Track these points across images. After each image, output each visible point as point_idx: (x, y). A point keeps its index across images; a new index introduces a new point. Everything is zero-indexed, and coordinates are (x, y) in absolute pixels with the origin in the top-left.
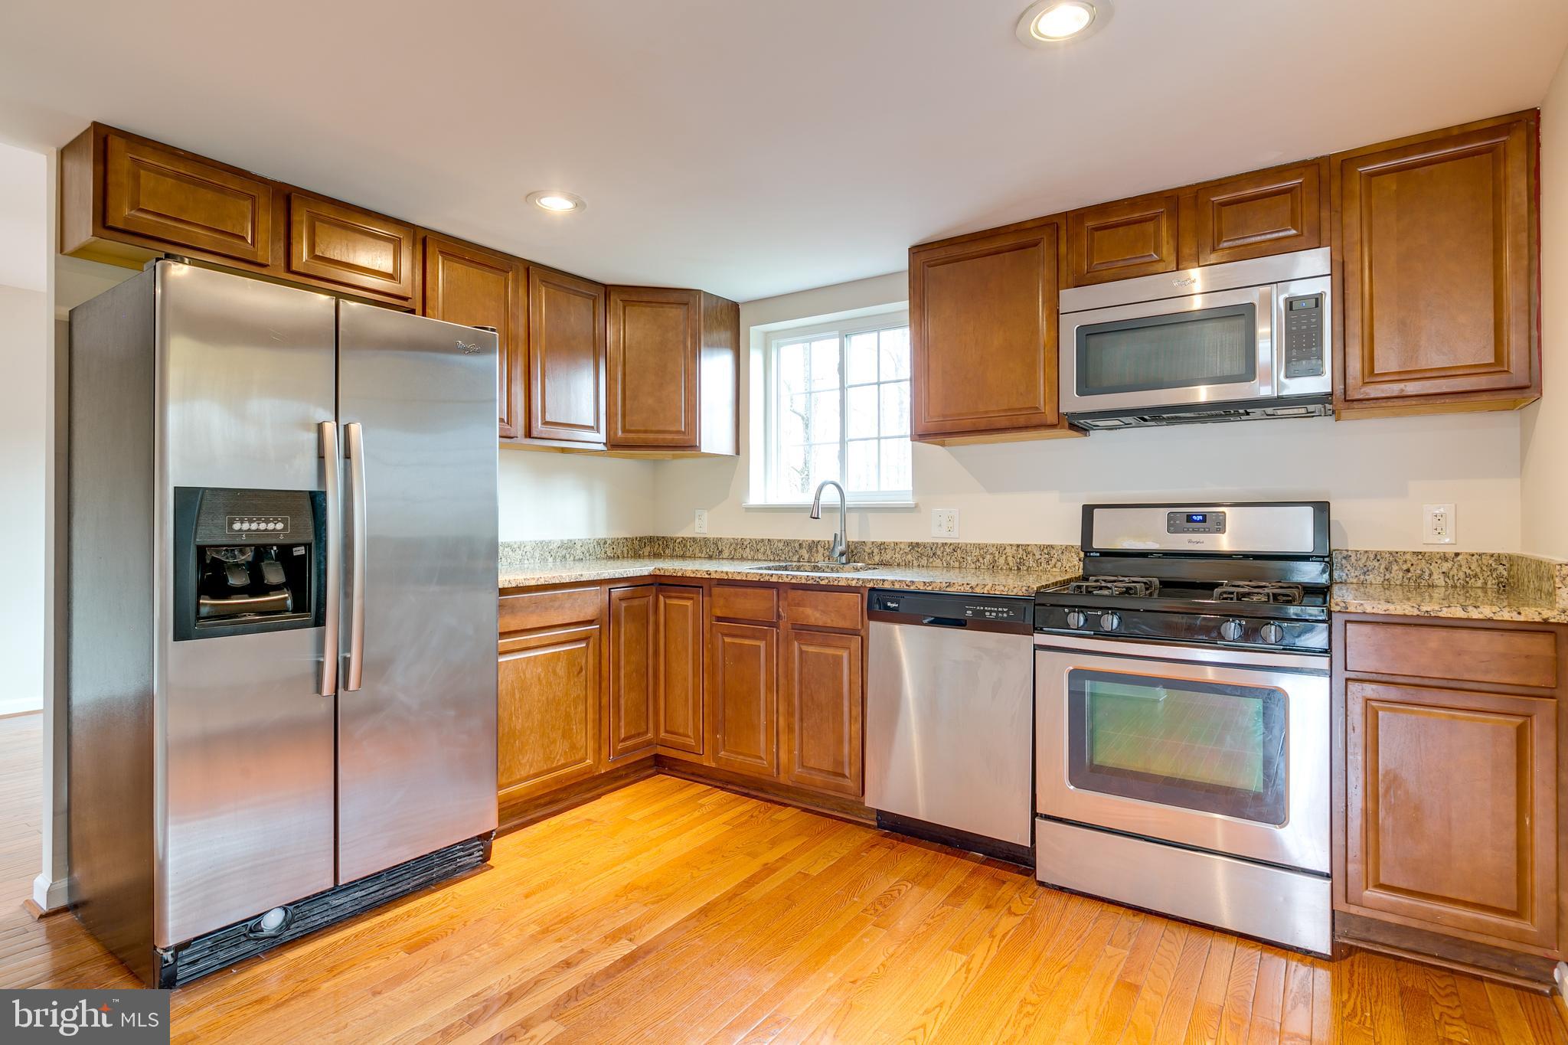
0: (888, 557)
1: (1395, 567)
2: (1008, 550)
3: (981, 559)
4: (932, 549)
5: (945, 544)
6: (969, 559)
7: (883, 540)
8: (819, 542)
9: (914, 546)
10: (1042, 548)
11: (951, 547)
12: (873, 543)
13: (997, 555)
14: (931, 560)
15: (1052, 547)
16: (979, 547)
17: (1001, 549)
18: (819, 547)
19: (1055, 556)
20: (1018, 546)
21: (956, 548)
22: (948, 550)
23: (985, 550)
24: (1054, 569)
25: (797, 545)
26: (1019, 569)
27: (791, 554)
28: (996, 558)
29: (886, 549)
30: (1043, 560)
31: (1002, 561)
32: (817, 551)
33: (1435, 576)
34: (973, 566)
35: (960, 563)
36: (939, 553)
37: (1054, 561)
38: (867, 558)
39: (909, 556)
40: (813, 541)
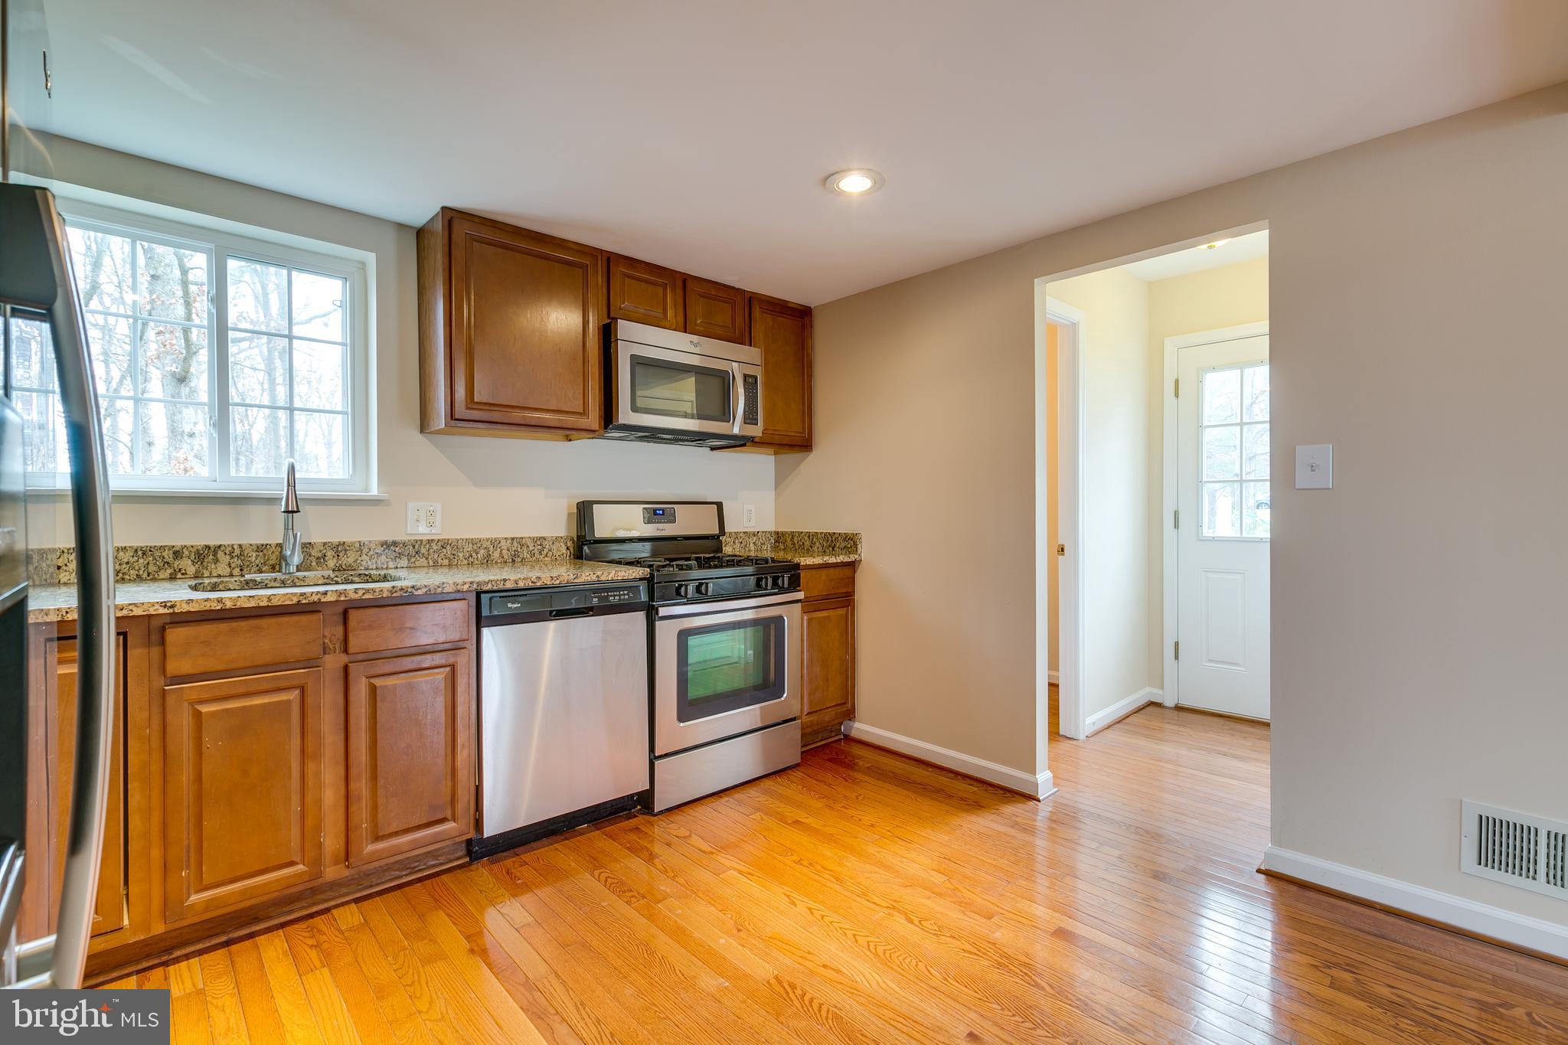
0: (350, 560)
1: (737, 541)
2: (503, 543)
3: (474, 555)
4: (414, 547)
5: (430, 542)
6: (461, 555)
7: (342, 540)
8: (220, 546)
9: (386, 545)
10: (535, 540)
11: (439, 544)
12: (325, 544)
13: (491, 549)
14: (413, 560)
15: (544, 538)
16: (472, 541)
17: (495, 543)
18: (220, 554)
19: (547, 547)
20: (513, 539)
21: (444, 544)
22: (435, 547)
23: (479, 545)
24: (546, 559)
25: (168, 555)
26: (513, 561)
27: (152, 568)
28: (491, 553)
29: (346, 550)
30: (536, 551)
31: (496, 554)
32: (216, 561)
33: (751, 545)
34: (466, 562)
35: (450, 560)
36: (423, 551)
37: (546, 551)
38: (314, 564)
39: (383, 557)
40: (208, 547)
